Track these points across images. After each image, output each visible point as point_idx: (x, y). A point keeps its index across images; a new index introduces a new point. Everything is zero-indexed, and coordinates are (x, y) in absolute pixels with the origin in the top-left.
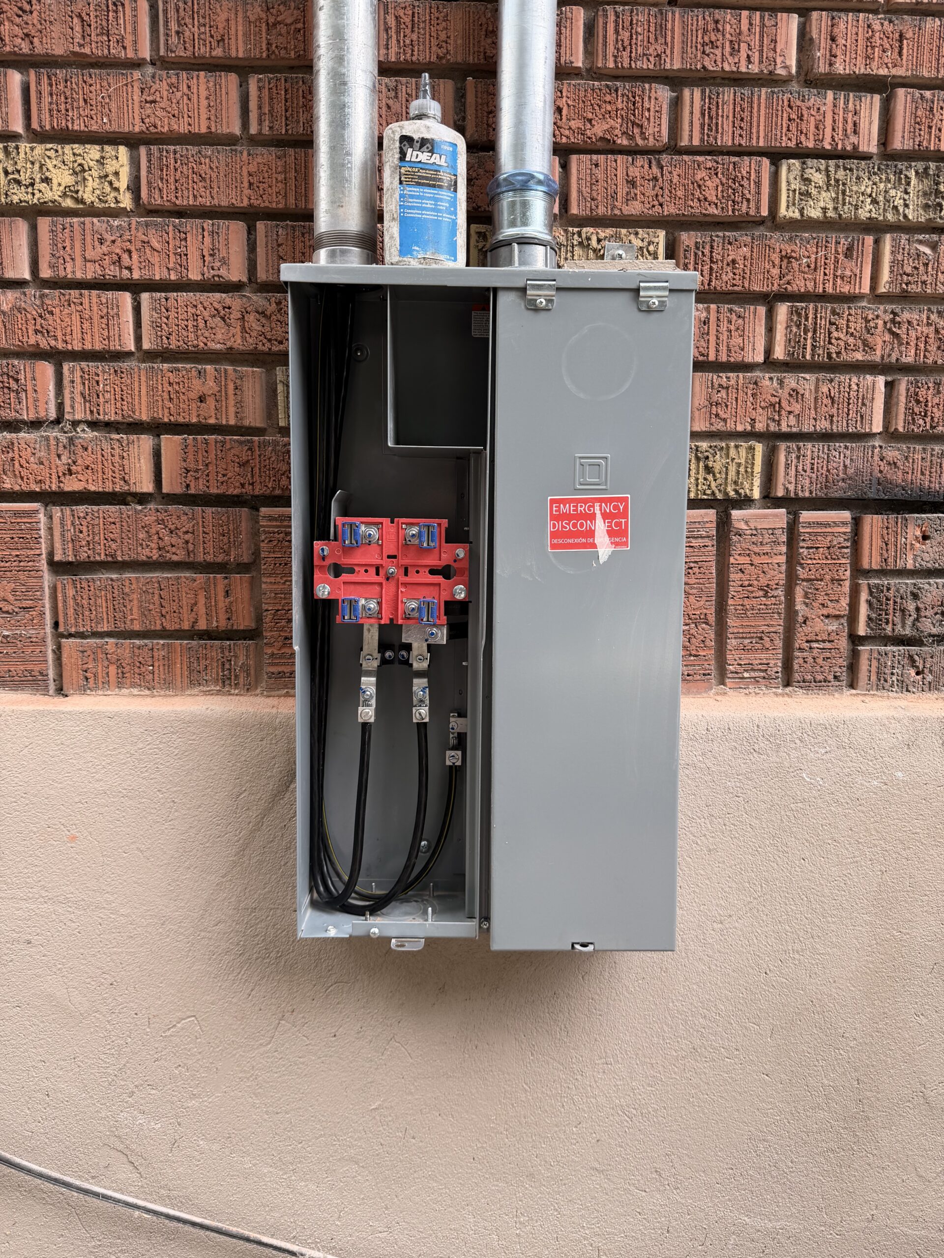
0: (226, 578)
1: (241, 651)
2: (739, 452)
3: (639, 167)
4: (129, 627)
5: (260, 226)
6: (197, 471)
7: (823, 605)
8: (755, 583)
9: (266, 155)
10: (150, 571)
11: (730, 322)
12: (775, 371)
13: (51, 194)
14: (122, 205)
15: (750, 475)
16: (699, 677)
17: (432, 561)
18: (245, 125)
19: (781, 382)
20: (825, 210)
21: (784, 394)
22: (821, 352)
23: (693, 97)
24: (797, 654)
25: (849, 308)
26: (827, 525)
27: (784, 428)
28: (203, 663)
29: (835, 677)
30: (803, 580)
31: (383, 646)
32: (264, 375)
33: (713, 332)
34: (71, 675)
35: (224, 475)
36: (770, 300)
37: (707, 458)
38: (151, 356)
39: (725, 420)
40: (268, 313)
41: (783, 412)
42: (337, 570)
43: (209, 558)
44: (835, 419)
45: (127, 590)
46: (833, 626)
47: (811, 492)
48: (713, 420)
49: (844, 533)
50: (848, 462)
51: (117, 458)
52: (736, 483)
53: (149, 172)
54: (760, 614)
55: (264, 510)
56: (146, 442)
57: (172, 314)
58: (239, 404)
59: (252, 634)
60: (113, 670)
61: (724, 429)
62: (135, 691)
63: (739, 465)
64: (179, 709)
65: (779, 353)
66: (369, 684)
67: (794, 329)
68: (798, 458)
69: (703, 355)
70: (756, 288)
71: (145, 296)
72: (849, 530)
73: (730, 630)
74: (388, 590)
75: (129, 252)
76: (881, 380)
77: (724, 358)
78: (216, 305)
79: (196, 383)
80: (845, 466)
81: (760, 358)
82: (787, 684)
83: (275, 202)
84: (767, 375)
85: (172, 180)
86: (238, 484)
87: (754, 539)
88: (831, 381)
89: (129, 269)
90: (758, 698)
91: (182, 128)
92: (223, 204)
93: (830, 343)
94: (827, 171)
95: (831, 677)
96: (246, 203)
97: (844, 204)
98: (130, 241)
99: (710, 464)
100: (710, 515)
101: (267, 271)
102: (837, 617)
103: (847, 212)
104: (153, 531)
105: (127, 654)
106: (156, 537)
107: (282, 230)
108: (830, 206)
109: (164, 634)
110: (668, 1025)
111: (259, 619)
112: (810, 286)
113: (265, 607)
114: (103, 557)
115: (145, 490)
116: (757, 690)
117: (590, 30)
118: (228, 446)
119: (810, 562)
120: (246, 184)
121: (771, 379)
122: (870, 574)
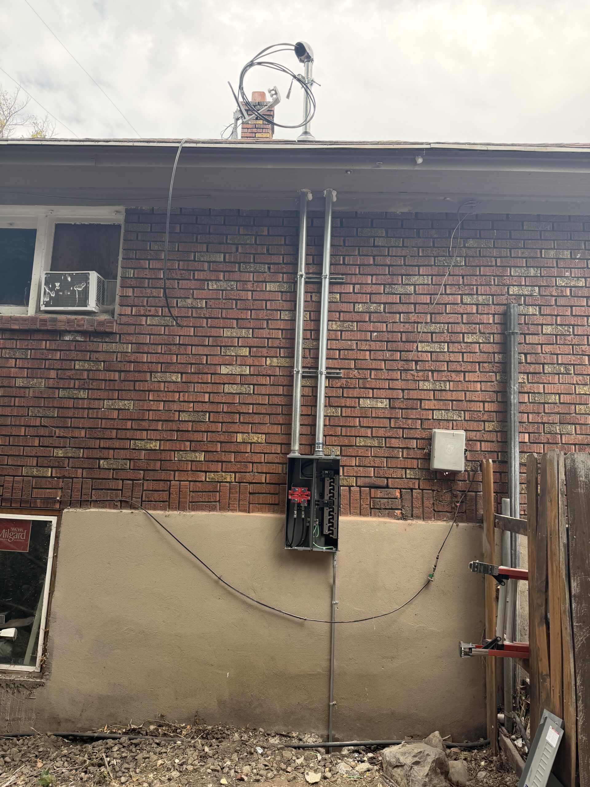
0: (275, 496)
1: (276, 507)
2: (351, 479)
3: (336, 438)
4: (260, 503)
5: (283, 445)
6: (272, 479)
7: (365, 503)
8: (355, 499)
9: (284, 436)
10: (264, 494)
11: (349, 460)
12: (357, 467)
13: (254, 441)
14: (264, 442)
15: (353, 482)
17: (305, 494)
18: (281, 432)
21: (358, 470)
22: (363, 464)
23: (344, 429)
24: (362, 510)
25: (367, 458)
26: (366, 490)
27: (358, 475)
28: (270, 509)
29: (368, 514)
30: (362, 499)
31: (298, 506)
32: (282, 466)
34: (251, 510)
35: (276, 480)
36: (356, 457)
38: (266, 463)
39: (349, 474)
40: (283, 457)
41: (358, 473)
42: (291, 495)
43: (272, 492)
44: (366, 474)
45: (260, 497)
46: (367, 506)
47: (363, 485)
51: (260, 477)
52: (351, 483)
53: (268, 438)
54: (356, 504)
55: (282, 485)
56: (265, 475)
57: (269, 457)
59: (279, 505)
60: (257, 509)
64: (266, 516)
65: (357, 464)
66: (296, 512)
67: (359, 461)
68: (360, 480)
69: (346, 464)
70: (353, 455)
71: (266, 455)
72: (369, 491)
73: (351, 506)
75: (264, 449)
76: (373, 469)
77: (349, 465)
78: (276, 456)
79: (272, 467)
80: (368, 481)
81: (354, 465)
82: (360, 515)
83: (284, 442)
85: (271, 439)
87: (354, 492)
88: (365, 468)
89: (264, 451)
90: (355, 517)
91: (273, 432)
92: (278, 442)
93: (365, 463)
94: (363, 439)
96: (281, 443)
97: (366, 443)
98: (264, 447)
99: (347, 480)
100: (347, 488)
101: (283, 451)
102: (368, 504)
103: (366, 445)
104: (264, 488)
105: (260, 507)
107: (286, 446)
108: (364, 444)
109: (265, 504)
111: (280, 502)
112: (361, 455)
113: (280, 500)
114: (257, 492)
115: (263, 482)
117: (329, 420)
118: (276, 476)
119: (363, 496)
120: (281, 440)
121: (355, 468)
122: (373, 498)
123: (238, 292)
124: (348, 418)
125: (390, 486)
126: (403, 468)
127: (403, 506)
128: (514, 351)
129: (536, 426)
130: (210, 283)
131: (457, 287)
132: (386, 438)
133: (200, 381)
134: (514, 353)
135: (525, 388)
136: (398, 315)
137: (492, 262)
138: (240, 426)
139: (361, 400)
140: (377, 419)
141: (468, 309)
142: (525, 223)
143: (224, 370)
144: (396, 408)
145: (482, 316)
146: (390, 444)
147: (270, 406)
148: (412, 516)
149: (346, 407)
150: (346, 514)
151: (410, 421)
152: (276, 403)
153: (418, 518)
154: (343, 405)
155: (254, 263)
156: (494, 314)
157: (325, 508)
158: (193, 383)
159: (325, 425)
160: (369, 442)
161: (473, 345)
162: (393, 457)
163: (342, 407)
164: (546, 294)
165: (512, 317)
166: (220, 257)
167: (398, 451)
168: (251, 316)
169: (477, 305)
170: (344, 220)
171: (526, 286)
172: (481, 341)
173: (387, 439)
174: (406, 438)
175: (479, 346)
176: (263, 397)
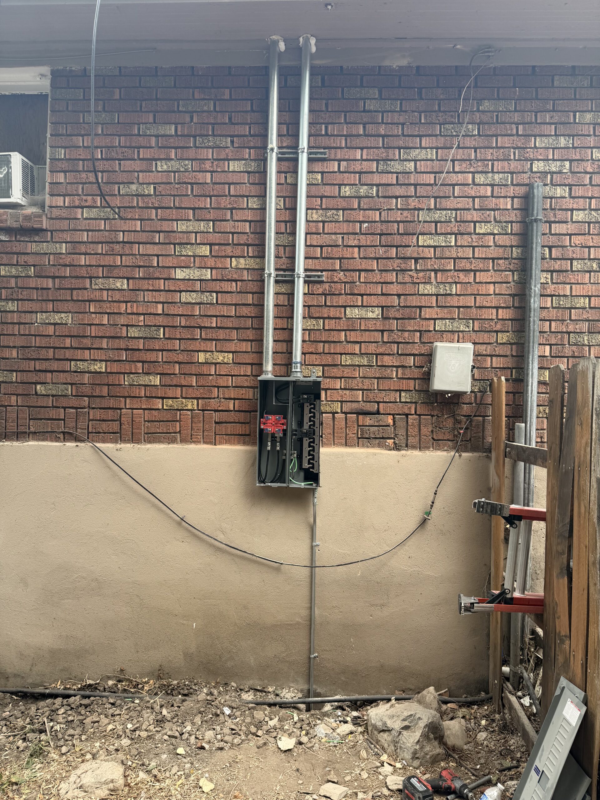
0: (245, 425)
1: (247, 438)
2: (336, 404)
3: (317, 356)
4: (228, 433)
5: (253, 366)
6: (241, 406)
7: (352, 431)
8: (340, 427)
9: (255, 355)
10: (232, 424)
11: (333, 382)
12: (342, 390)
13: (219, 361)
14: (230, 362)
15: (338, 408)
17: (280, 422)
18: (251, 349)
19: (343, 392)
21: (343, 394)
22: (350, 387)
23: (327, 345)
24: (347, 440)
25: (355, 379)
26: (352, 417)
27: (344, 400)
28: (240, 440)
29: (355, 445)
30: (348, 427)
31: (272, 438)
32: (253, 391)
33: (330, 383)
34: (217, 442)
35: (245, 407)
36: (341, 378)
38: (234, 387)
39: (333, 399)
40: (254, 380)
41: (343, 397)
42: (264, 424)
43: (242, 421)
44: (353, 398)
45: (228, 427)
47: (349, 411)
48: (326, 398)
49: (355, 419)
51: (227, 404)
52: (336, 409)
53: (235, 357)
54: (341, 433)
55: (253, 413)
56: (233, 401)
57: (238, 380)
58: (249, 395)
59: (250, 435)
60: (225, 441)
62: (229, 445)
63: (336, 406)
64: (236, 448)
65: (342, 387)
66: (269, 444)
67: (345, 383)
68: (347, 405)
69: (329, 387)
70: (338, 376)
71: (234, 377)
73: (335, 436)
74: (273, 427)
75: (231, 370)
76: (361, 392)
77: (332, 388)
78: (245, 379)
79: (242, 391)
80: (355, 407)
81: (339, 388)
82: (346, 446)
83: (256, 362)
84: (340, 391)
85: (239, 358)
86: (248, 409)
87: (339, 419)
88: (352, 392)
89: (231, 373)
90: (341, 448)
91: (241, 350)
92: (247, 362)
93: (351, 385)
94: (350, 357)
96: (251, 363)
98: (232, 368)
99: (331, 406)
100: (331, 415)
101: (254, 373)
102: (355, 434)
103: (353, 363)
104: (233, 417)
105: (227, 438)
107: (257, 367)
108: (351, 362)
109: (234, 435)
111: (251, 432)
112: (348, 376)
113: (252, 430)
114: (224, 421)
115: (232, 410)
117: (309, 334)
118: (246, 402)
119: (349, 424)
120: (251, 359)
122: (360, 426)
123: (195, 173)
124: (332, 332)
125: (381, 411)
126: (397, 391)
127: (396, 435)
128: (536, 243)
129: (560, 337)
130: (159, 163)
131: (468, 162)
132: (377, 355)
133: (151, 288)
134: (536, 246)
135: (548, 290)
136: (394, 200)
137: (512, 130)
138: (202, 344)
139: (348, 309)
140: (367, 333)
141: (482, 192)
142: (556, 78)
143: (180, 274)
144: (390, 318)
145: (498, 200)
146: (382, 361)
147: (237, 319)
148: (407, 446)
149: (329, 318)
150: (328, 445)
151: (406, 334)
152: (245, 315)
153: (414, 447)
154: (326, 316)
155: (214, 135)
156: (513, 198)
157: (305, 439)
158: (142, 290)
159: (304, 341)
160: (357, 360)
161: (487, 237)
162: (385, 378)
163: (324, 318)
164: (578, 170)
165: (536, 200)
166: (170, 129)
167: (392, 371)
168: (211, 205)
169: (492, 185)
170: (326, 77)
171: (554, 160)
172: (496, 232)
173: (379, 357)
174: (401, 355)
175: (494, 238)
176: (229, 307)
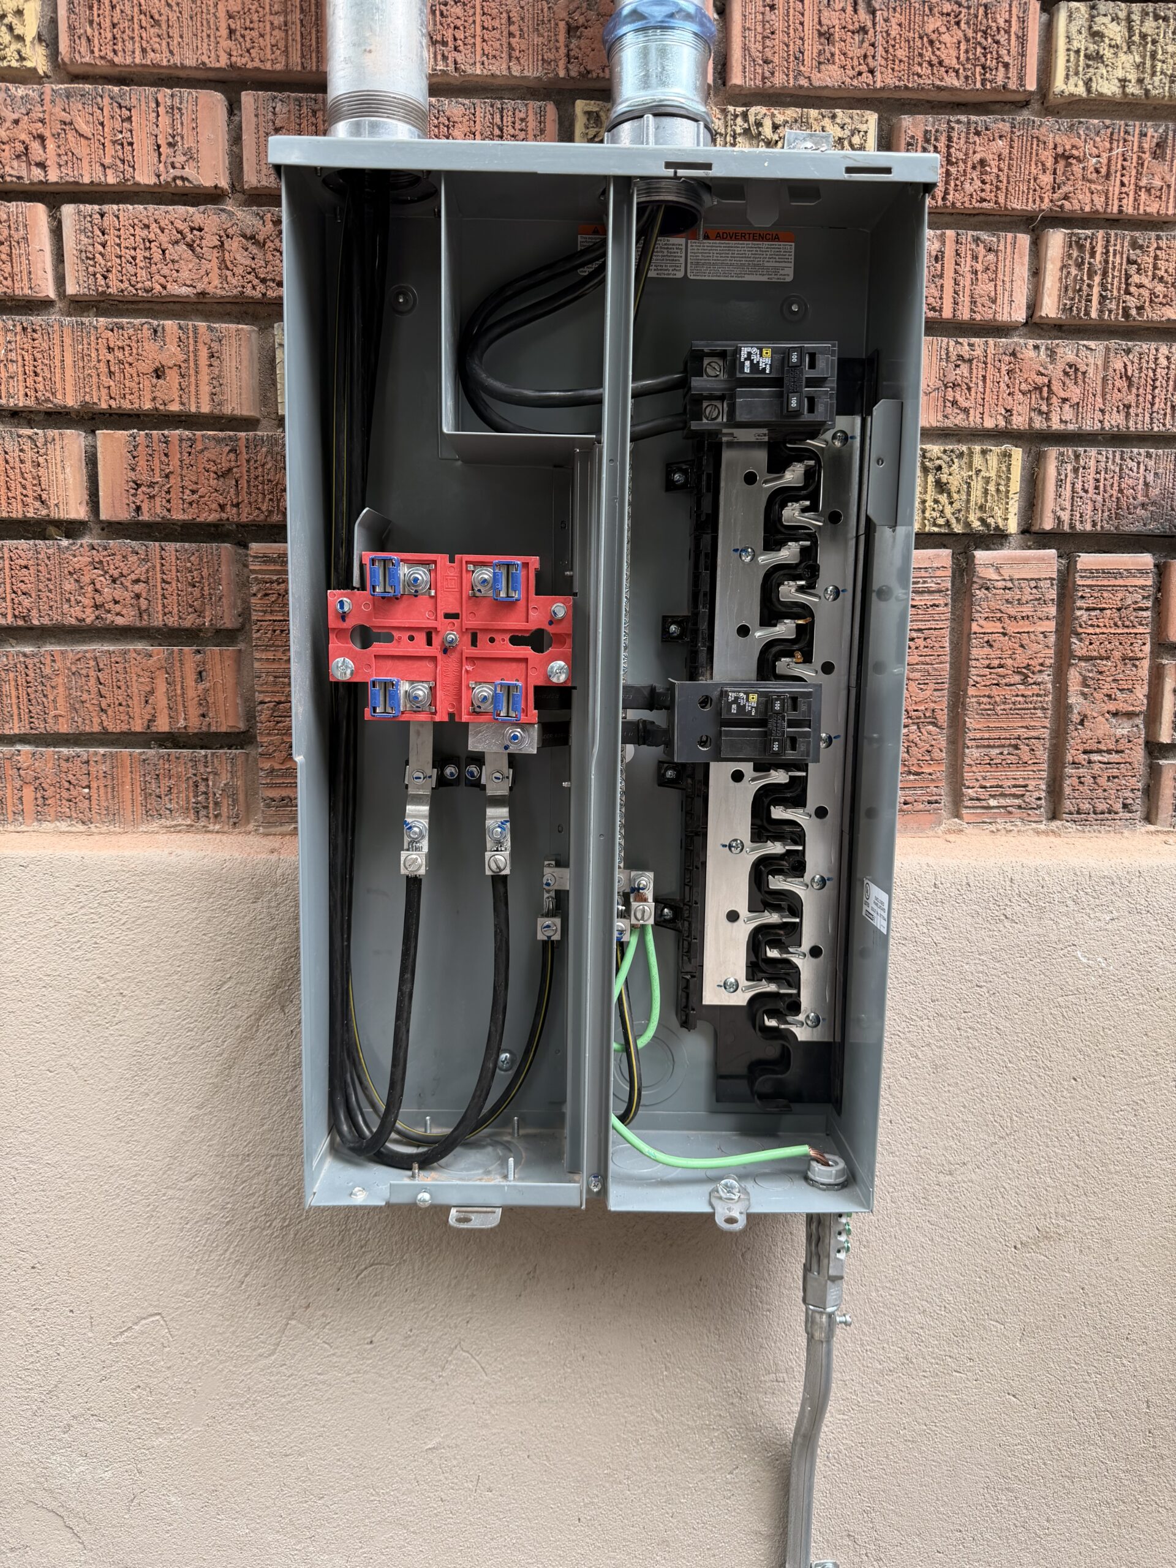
0: (199, 652)
1: (224, 765)
2: (988, 461)
3: (838, 11)
4: (52, 727)
5: (247, 98)
6: (151, 485)
7: (1109, 696)
8: (1009, 662)
10: (83, 641)
11: (975, 258)
12: (1041, 337)
14: (28, 64)
15: (1003, 496)
16: (921, 807)
19: (1052, 354)
20: (1123, 82)
21: (1056, 371)
22: (1113, 306)
24: (1069, 770)
25: (1158, 238)
26: (1118, 574)
27: (1056, 425)
28: (165, 783)
29: (1125, 806)
30: (1080, 659)
31: (440, 759)
32: (254, 336)
33: (949, 273)
35: (193, 492)
36: (1036, 225)
37: (939, 468)
38: (79, 305)
39: (966, 411)
40: (261, 238)
41: (1054, 400)
42: (365, 636)
43: (172, 621)
44: (1132, 411)
45: (47, 671)
46: (1124, 729)
47: (1094, 524)
48: (949, 410)
49: (1143, 587)
50: (1150, 478)
51: (28, 465)
52: (982, 508)
53: (71, 11)
54: (1016, 711)
55: (255, 547)
57: (111, 239)
58: (217, 380)
59: (240, 739)
60: (28, 793)
61: (965, 424)
62: (63, 826)
63: (987, 480)
64: (127, 853)
65: (1050, 308)
66: (418, 815)
67: (1074, 271)
68: (1076, 470)
69: (933, 309)
70: (1016, 205)
71: (68, 211)
72: (1150, 582)
73: (970, 735)
75: (42, 138)
77: (965, 314)
78: (180, 225)
79: (150, 348)
80: (1146, 484)
81: (1020, 316)
82: (1054, 816)
83: (269, 61)
84: (1031, 342)
85: (107, 24)
86: (214, 506)
87: (1009, 595)
88: (1128, 351)
89: (42, 165)
90: (1010, 838)
92: (187, 63)
93: (1128, 292)
94: (1129, 20)
95: (1118, 806)
96: (223, 62)
97: (1153, 74)
98: (42, 121)
99: (944, 478)
100: (943, 557)
101: (259, 172)
102: (1130, 715)
103: (1157, 86)
104: (86, 579)
105: (49, 770)
106: (90, 588)
108: (1133, 76)
109: (105, 738)
110: (868, 1324)
111: (250, 716)
112: (1099, 203)
113: (259, 697)
114: (10, 620)
115: (73, 516)
116: (1009, 826)
118: (199, 446)
119: (1091, 630)
120: (224, 32)
121: (1036, 347)
157: (719, 773)
